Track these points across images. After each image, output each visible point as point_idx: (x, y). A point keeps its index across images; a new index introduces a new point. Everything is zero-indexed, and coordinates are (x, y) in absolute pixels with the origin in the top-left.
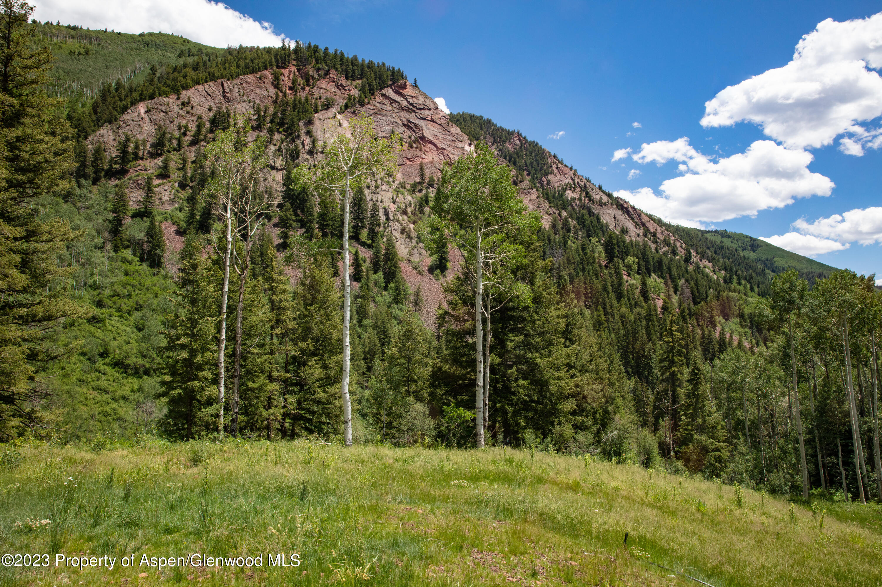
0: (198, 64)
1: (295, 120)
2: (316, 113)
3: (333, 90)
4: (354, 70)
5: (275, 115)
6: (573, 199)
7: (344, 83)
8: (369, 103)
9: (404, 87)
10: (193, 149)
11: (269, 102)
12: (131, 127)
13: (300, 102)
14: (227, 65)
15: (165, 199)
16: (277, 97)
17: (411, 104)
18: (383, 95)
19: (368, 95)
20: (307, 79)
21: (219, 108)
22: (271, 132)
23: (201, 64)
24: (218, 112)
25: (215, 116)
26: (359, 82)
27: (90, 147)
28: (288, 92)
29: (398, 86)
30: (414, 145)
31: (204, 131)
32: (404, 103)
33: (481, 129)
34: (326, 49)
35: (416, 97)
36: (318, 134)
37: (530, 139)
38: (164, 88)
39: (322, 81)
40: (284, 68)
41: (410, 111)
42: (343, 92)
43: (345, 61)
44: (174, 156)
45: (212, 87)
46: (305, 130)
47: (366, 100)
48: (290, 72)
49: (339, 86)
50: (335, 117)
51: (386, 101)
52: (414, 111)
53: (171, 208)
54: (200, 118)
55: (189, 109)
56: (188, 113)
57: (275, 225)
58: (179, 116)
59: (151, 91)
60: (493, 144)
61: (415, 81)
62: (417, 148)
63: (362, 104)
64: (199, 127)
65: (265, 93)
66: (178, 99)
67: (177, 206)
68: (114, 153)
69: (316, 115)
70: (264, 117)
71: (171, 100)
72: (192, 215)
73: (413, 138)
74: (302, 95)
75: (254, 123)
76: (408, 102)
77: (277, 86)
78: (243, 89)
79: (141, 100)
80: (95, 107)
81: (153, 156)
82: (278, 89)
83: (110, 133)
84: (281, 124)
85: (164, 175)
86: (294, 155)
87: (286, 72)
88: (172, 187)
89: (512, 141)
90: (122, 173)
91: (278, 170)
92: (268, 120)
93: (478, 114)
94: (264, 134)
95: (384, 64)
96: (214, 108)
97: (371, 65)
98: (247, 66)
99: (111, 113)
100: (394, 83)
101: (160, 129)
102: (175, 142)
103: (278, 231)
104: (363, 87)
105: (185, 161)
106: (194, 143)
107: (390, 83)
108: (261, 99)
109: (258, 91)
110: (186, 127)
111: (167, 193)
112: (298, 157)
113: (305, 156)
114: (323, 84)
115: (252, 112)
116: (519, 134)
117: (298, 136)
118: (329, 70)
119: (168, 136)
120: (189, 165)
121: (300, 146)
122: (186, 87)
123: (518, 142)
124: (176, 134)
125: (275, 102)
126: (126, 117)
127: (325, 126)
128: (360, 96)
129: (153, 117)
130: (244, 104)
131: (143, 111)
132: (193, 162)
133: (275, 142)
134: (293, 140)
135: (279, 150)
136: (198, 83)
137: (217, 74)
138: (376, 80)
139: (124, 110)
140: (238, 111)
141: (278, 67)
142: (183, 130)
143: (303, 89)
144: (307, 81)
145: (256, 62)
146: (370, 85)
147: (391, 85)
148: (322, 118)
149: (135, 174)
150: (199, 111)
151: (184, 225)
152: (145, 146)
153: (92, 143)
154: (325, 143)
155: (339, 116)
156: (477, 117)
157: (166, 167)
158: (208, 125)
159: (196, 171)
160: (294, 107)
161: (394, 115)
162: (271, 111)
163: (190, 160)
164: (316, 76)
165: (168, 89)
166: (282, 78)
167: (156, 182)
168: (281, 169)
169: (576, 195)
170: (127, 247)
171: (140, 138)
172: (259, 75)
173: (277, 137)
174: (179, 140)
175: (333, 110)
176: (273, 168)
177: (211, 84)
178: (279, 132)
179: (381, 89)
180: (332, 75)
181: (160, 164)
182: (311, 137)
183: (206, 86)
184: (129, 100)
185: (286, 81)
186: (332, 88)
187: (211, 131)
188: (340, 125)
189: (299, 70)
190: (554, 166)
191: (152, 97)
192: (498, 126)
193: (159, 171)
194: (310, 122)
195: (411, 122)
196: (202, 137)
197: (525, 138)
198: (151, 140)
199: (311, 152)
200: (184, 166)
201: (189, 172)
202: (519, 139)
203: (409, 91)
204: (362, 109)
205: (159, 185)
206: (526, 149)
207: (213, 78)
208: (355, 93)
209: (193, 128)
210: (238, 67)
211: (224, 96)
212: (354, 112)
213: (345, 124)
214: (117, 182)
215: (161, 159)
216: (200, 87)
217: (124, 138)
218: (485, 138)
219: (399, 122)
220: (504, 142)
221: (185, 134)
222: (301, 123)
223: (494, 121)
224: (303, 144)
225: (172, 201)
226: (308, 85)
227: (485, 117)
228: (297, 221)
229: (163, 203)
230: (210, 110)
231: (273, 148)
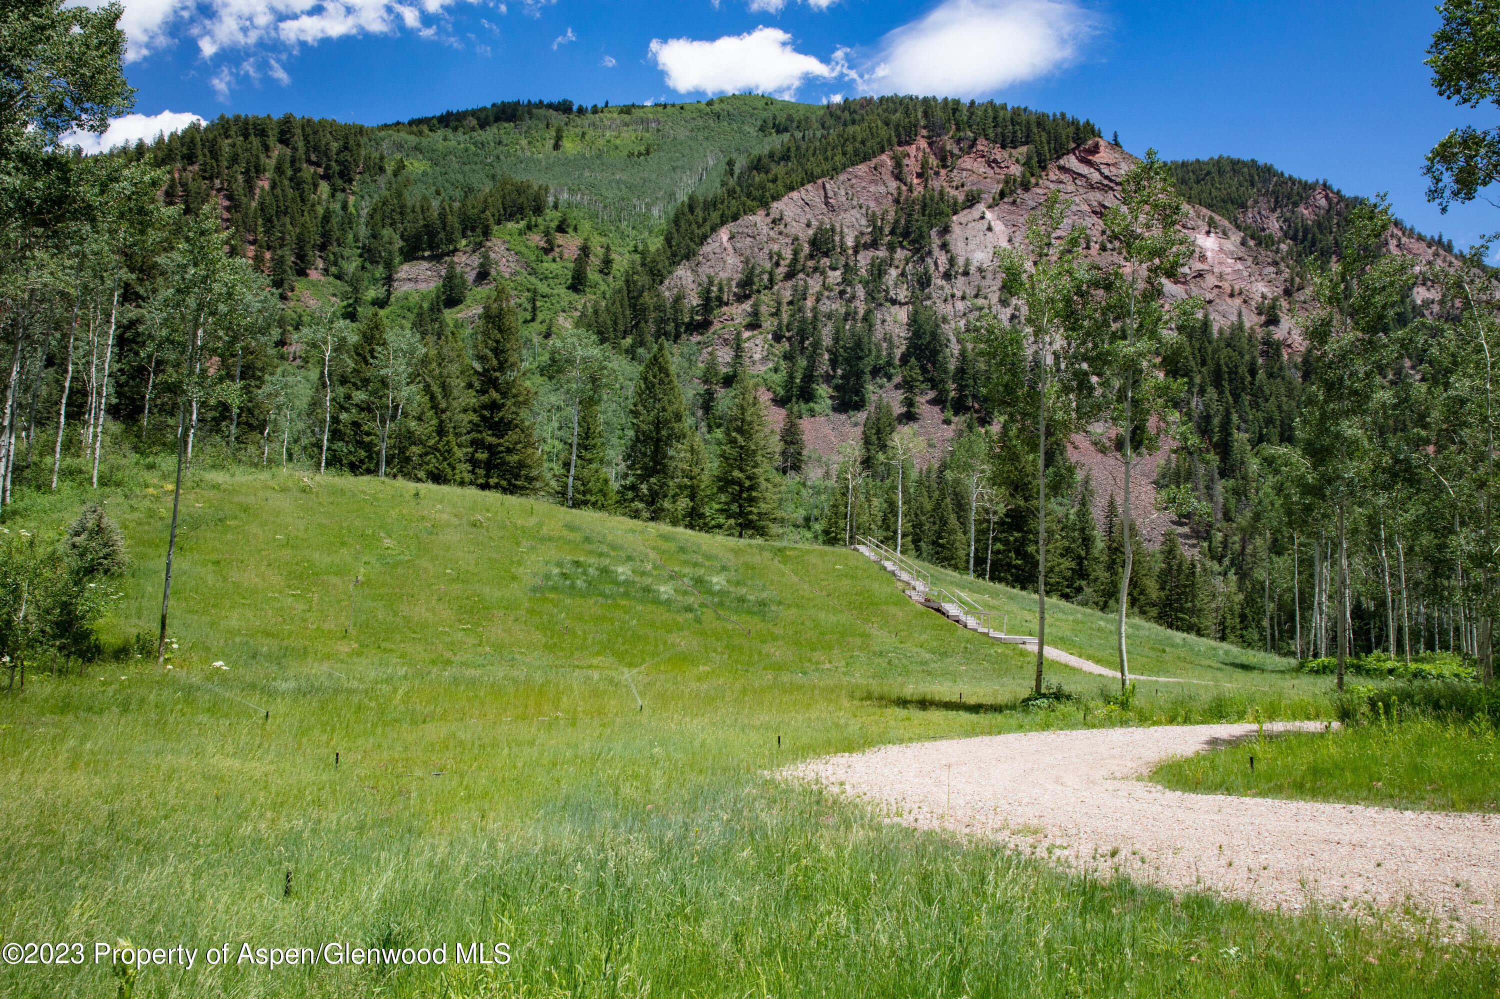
0: (789, 149)
1: (925, 229)
2: (955, 213)
3: (982, 170)
4: (1015, 132)
5: (897, 222)
6: (1427, 303)
7: (999, 157)
8: (1037, 184)
9: (1095, 150)
10: (789, 284)
11: (888, 203)
12: (712, 263)
13: (932, 199)
14: (829, 153)
15: (757, 357)
16: (899, 194)
17: (1107, 177)
18: (1062, 168)
19: (1037, 170)
20: (944, 158)
21: (822, 223)
22: (891, 248)
23: (793, 149)
24: (819, 228)
25: (815, 235)
26: (1024, 149)
27: (667, 294)
28: (915, 181)
29: (1085, 151)
30: (1109, 246)
31: (802, 255)
32: (1096, 177)
33: (1253, 185)
34: (972, 103)
35: (1115, 164)
36: (958, 247)
37: (1348, 193)
38: (749, 202)
39: (966, 158)
40: (909, 143)
41: (1104, 189)
42: (997, 170)
43: (1000, 119)
44: (765, 297)
45: (810, 192)
46: (939, 242)
47: (1033, 180)
48: (918, 149)
49: (992, 163)
50: (983, 218)
51: (1065, 177)
52: (1111, 189)
53: (764, 369)
54: (796, 239)
55: (782, 227)
56: (780, 233)
57: (897, 387)
58: (770, 239)
59: (734, 209)
60: (1273, 210)
61: (1116, 136)
62: (1113, 250)
63: (1026, 187)
64: (796, 253)
65: (882, 189)
66: (768, 215)
67: (771, 365)
68: (695, 301)
69: (955, 218)
70: (881, 229)
71: (759, 219)
72: (791, 377)
73: (1108, 232)
74: (936, 184)
75: (867, 239)
76: (1101, 174)
77: (898, 177)
78: (852, 187)
79: (723, 223)
80: (668, 240)
81: (741, 298)
82: (901, 180)
83: (689, 273)
84: (906, 234)
85: (754, 326)
86: (924, 282)
87: (912, 150)
88: (765, 341)
89: (1310, 201)
90: (705, 325)
91: (901, 304)
92: (887, 230)
93: (1246, 157)
94: (882, 253)
95: (1063, 115)
96: (815, 223)
97: (1041, 121)
98: (856, 153)
99: (688, 246)
100: (1078, 146)
101: (747, 262)
102: (766, 277)
103: (900, 395)
104: (1029, 158)
105: (779, 304)
106: (789, 276)
107: (1072, 145)
108: (876, 199)
109: (872, 189)
110: (779, 255)
111: (759, 349)
112: (929, 285)
113: (940, 282)
114: (967, 162)
115: (864, 222)
116: (1325, 187)
117: (930, 253)
118: (975, 139)
119: (757, 272)
120: (785, 308)
121: (932, 267)
122: (776, 198)
123: (1323, 202)
124: (768, 266)
125: (897, 201)
126: (706, 249)
127: (968, 235)
128: (1024, 176)
129: (738, 245)
130: (853, 212)
131: (725, 238)
132: (790, 303)
133: (896, 263)
134: (922, 259)
135: (903, 274)
136: (792, 189)
137: (817, 171)
138: (1049, 143)
139: (704, 238)
140: (847, 222)
141: (900, 144)
142: (775, 258)
143: (937, 174)
144: (943, 159)
145: (868, 144)
146: (1039, 154)
147: (1074, 150)
148: (963, 221)
149: (720, 326)
150: (796, 229)
151: (781, 392)
152: (730, 287)
153: (669, 289)
154: (967, 260)
155: (989, 215)
156: (1244, 164)
157: (756, 314)
158: (806, 249)
159: (792, 316)
160: (924, 207)
161: (1077, 199)
162: (891, 217)
163: (785, 301)
164: (956, 151)
165: (754, 204)
166: (906, 161)
167: (746, 334)
168: (906, 303)
169: (1434, 294)
170: (719, 426)
171: (723, 275)
172: (872, 163)
173: (900, 254)
174: (771, 274)
175: (981, 207)
176: (894, 302)
177: (809, 187)
178: (903, 247)
179: (1058, 158)
180: (980, 147)
181: (749, 309)
182: (947, 252)
183: (803, 192)
184: (707, 227)
185: (912, 165)
186: (980, 167)
187: (811, 257)
188: (990, 229)
189: (930, 144)
190: (1393, 243)
191: (735, 218)
192: (1286, 175)
193: (748, 319)
194: (946, 230)
195: (1105, 207)
196: (799, 267)
197: (1338, 193)
198: (738, 276)
199: (947, 276)
200: (778, 310)
201: (785, 318)
202: (1327, 197)
203: (1104, 156)
204: (1026, 196)
205: (749, 339)
206: (1339, 214)
207: (811, 178)
208: (1016, 170)
209: (788, 254)
210: (844, 154)
211: (827, 204)
212: (1014, 202)
213: (998, 226)
214: (699, 338)
215: (750, 302)
216: (795, 195)
217: (706, 280)
218: (1256, 202)
219: (1087, 208)
220: (1296, 205)
221: (777, 264)
222: (933, 233)
223: (1278, 167)
224: (936, 264)
225: (765, 359)
226: (944, 166)
227: (1261, 161)
228: (926, 380)
229: (754, 363)
230: (808, 225)
231: (894, 273)
